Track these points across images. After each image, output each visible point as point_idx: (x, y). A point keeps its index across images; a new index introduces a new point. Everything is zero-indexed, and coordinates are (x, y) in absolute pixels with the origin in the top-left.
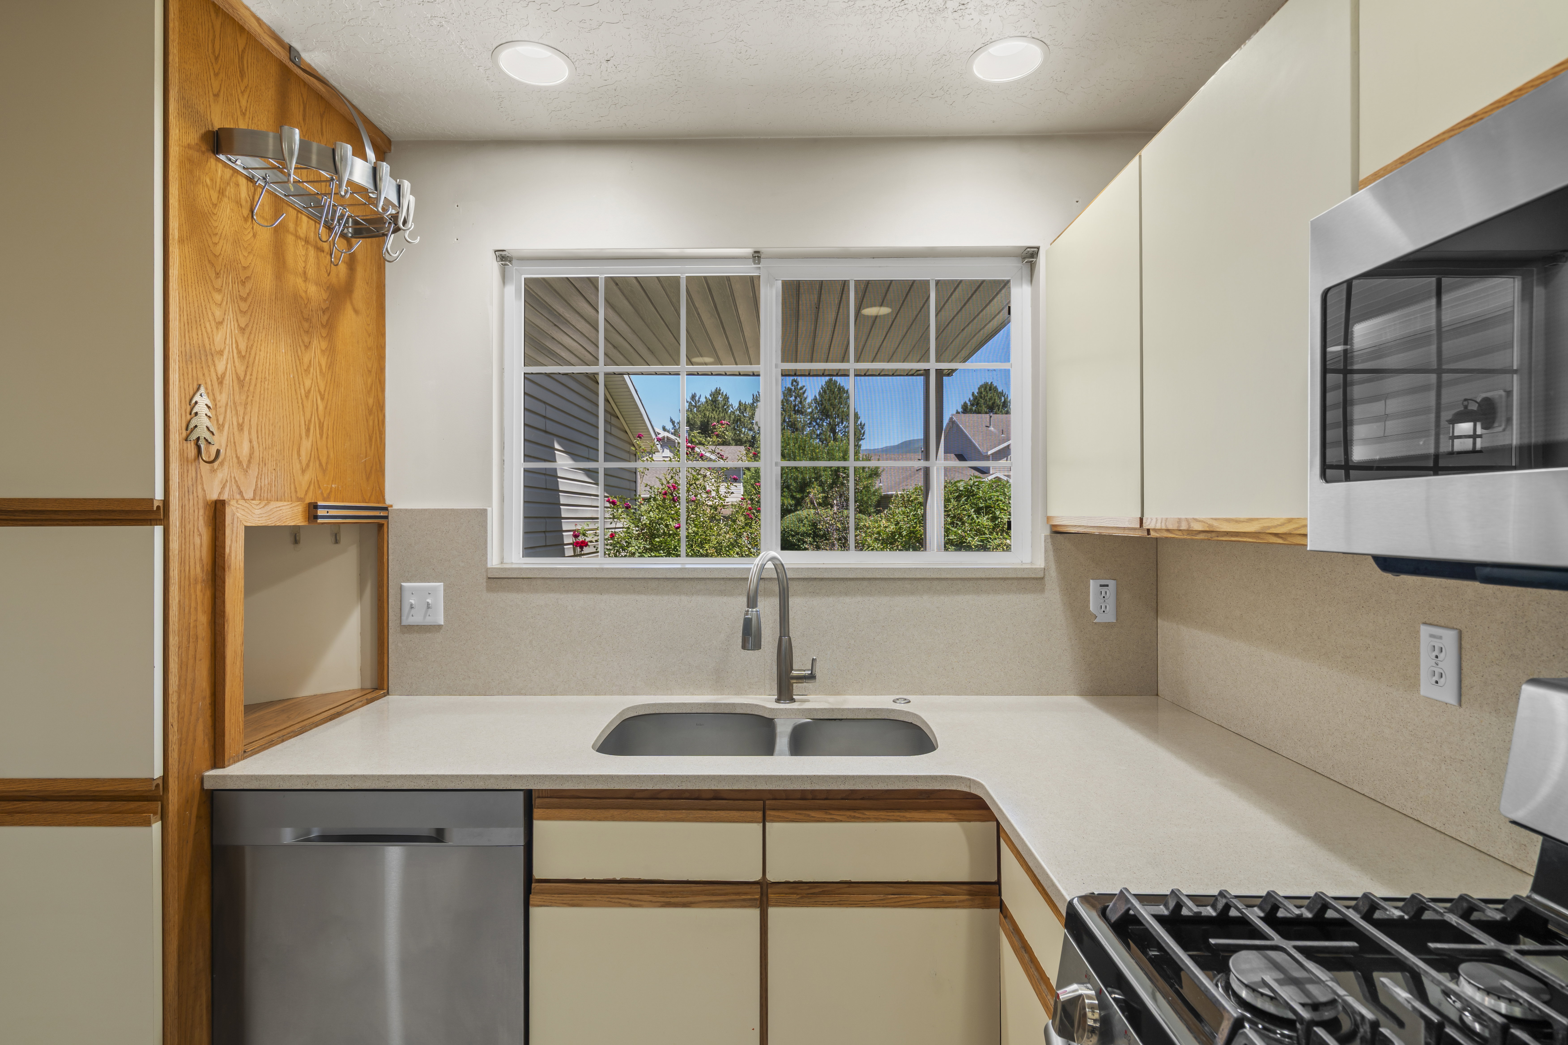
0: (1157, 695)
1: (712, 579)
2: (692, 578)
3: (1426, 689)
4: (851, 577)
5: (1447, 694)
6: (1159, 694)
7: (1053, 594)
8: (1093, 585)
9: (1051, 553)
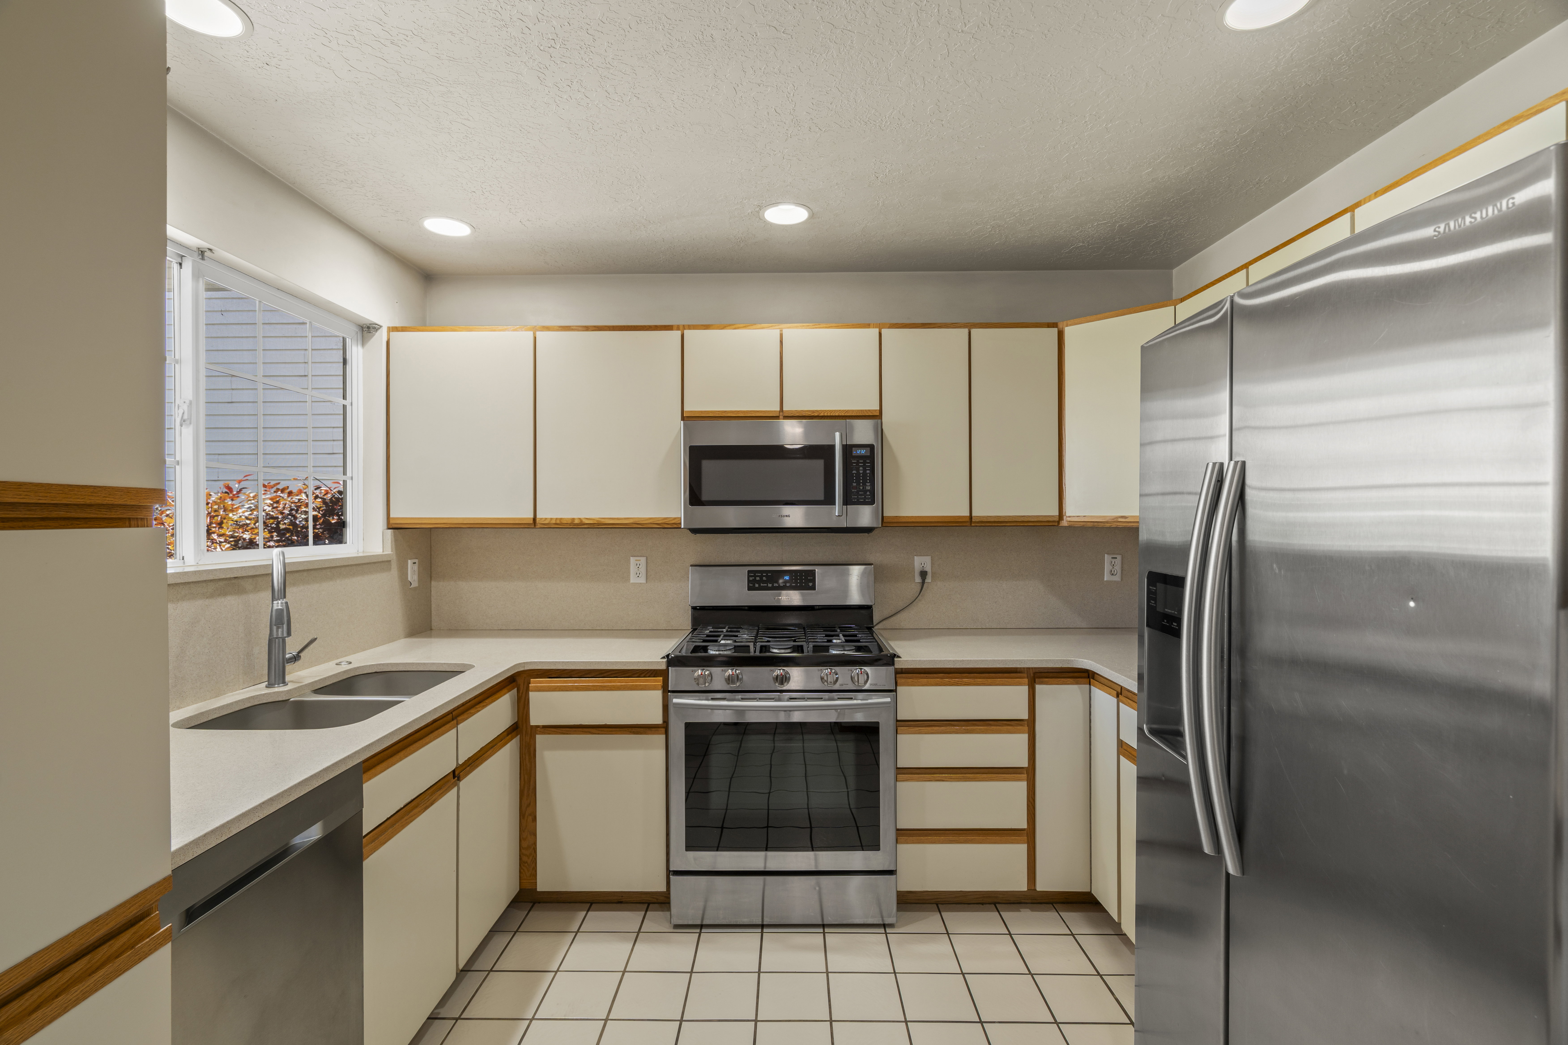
0: (431, 629)
1: (195, 582)
2: (177, 584)
3: (633, 579)
4: (301, 569)
5: (642, 580)
6: (433, 628)
7: (395, 571)
8: (410, 562)
9: (394, 543)
